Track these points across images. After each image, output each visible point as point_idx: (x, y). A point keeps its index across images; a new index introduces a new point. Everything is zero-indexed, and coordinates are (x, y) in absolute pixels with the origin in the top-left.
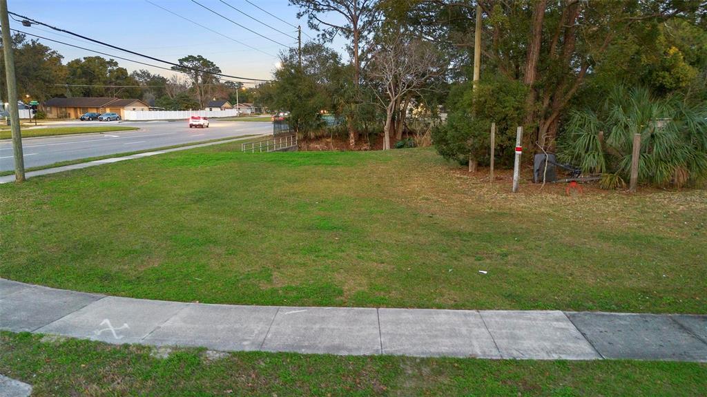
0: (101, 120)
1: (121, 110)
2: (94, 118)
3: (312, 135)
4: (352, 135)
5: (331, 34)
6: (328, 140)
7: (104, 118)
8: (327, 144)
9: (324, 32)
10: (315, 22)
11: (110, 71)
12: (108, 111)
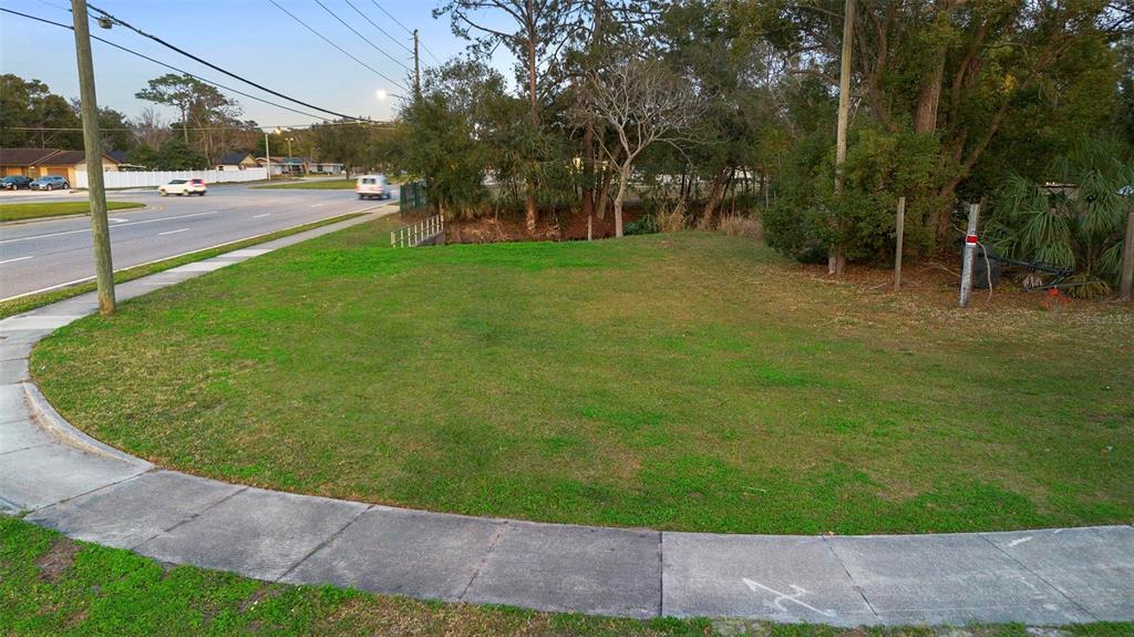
0: (35, 188)
1: (70, 171)
2: (24, 185)
3: (469, 213)
4: (531, 213)
5: (487, 45)
6: (491, 221)
7: (41, 186)
8: (492, 227)
9: (477, 43)
10: (463, 25)
11: (35, 102)
12: (44, 172)
